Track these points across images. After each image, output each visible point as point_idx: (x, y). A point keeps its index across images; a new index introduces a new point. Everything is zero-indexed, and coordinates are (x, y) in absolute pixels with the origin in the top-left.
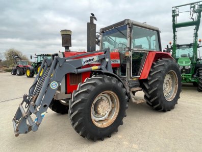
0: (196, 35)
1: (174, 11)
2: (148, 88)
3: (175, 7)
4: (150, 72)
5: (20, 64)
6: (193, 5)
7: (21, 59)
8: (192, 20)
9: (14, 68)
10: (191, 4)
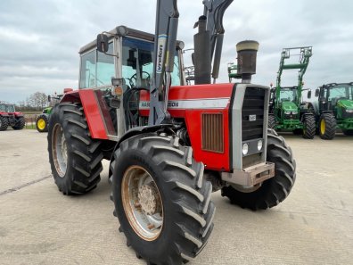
1: (284, 53)
3: (286, 49)
10: (302, 48)
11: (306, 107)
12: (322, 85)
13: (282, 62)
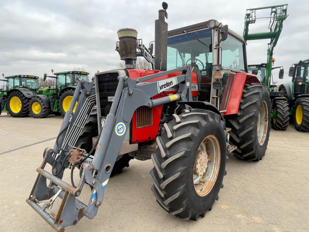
0: (270, 53)
1: (248, 15)
2: (237, 127)
3: (251, 10)
4: (241, 104)
6: (274, 10)
8: (269, 31)
10: (273, 7)
11: (276, 90)
12: (297, 62)
13: (246, 30)
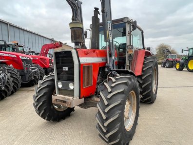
2: (141, 82)
5: (170, 58)
7: (170, 53)
9: (164, 61)
